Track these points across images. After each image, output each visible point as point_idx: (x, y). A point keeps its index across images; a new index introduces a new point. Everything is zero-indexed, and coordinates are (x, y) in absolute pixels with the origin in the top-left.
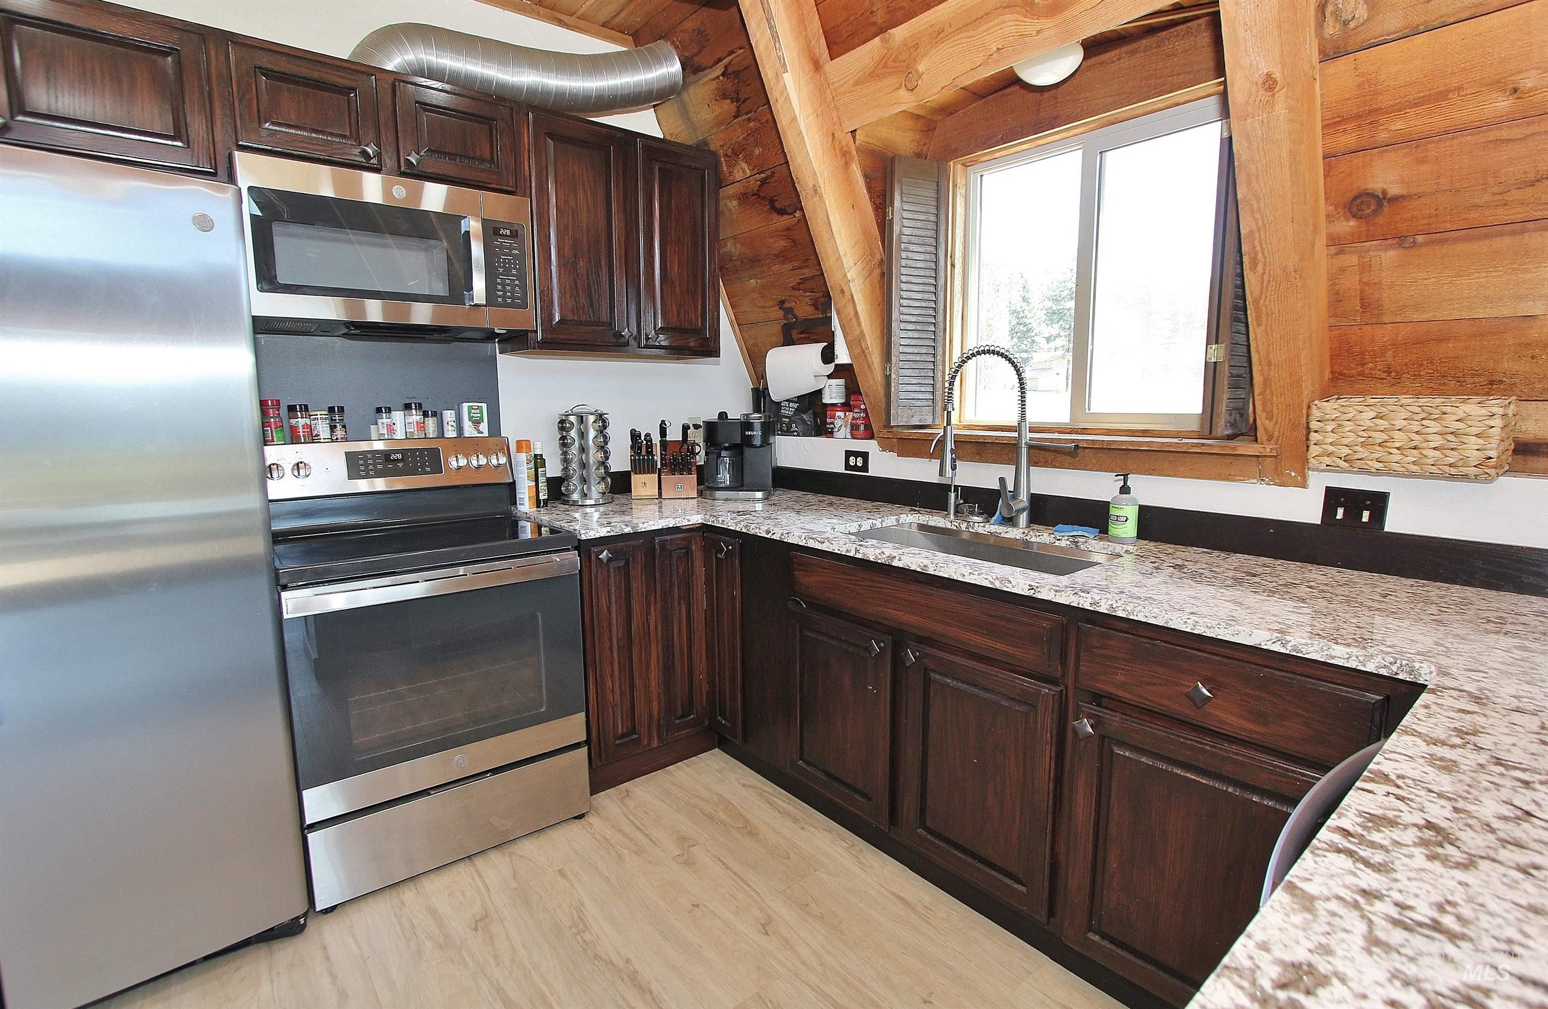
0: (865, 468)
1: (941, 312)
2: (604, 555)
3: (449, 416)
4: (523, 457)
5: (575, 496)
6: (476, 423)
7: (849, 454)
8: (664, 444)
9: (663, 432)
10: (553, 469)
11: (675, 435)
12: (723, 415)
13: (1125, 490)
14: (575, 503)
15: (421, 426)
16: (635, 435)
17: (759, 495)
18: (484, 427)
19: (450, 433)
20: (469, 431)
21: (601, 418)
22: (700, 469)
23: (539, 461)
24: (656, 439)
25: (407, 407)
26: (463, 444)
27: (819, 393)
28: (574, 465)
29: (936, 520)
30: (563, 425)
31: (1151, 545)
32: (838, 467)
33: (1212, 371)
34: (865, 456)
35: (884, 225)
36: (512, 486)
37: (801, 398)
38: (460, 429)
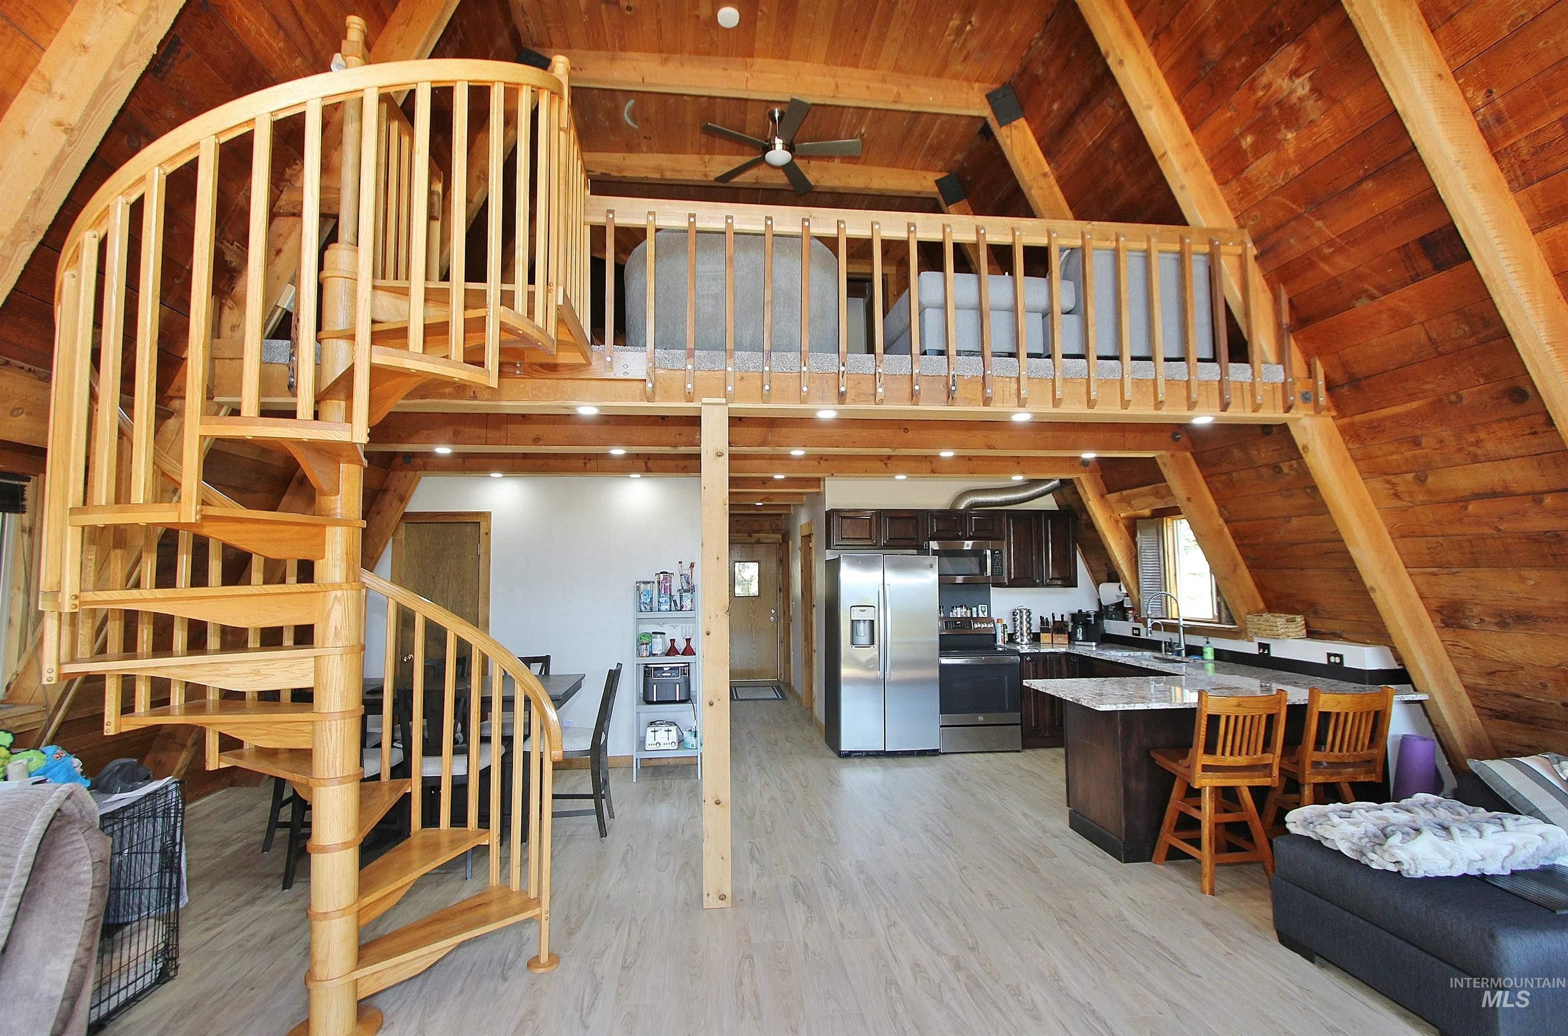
0: (1139, 635)
1: (1163, 576)
2: (1028, 659)
3: (974, 609)
4: (1000, 625)
5: (1019, 640)
6: (983, 612)
7: (1134, 629)
8: (1054, 622)
9: (1054, 617)
10: (1010, 630)
11: (1058, 619)
12: (1080, 611)
13: (1208, 643)
14: (1018, 643)
15: (965, 613)
16: (1042, 618)
17: (1094, 644)
18: (986, 613)
19: (975, 616)
20: (981, 615)
21: (1029, 611)
22: (1069, 633)
23: (1005, 626)
24: (1050, 620)
25: (961, 607)
26: (978, 619)
27: (1122, 602)
28: (1018, 628)
29: (1157, 655)
30: (1014, 614)
31: (1219, 662)
32: (1129, 634)
33: (1218, 604)
34: (1138, 629)
35: (1135, 544)
36: (995, 635)
37: (1116, 604)
38: (978, 614)
